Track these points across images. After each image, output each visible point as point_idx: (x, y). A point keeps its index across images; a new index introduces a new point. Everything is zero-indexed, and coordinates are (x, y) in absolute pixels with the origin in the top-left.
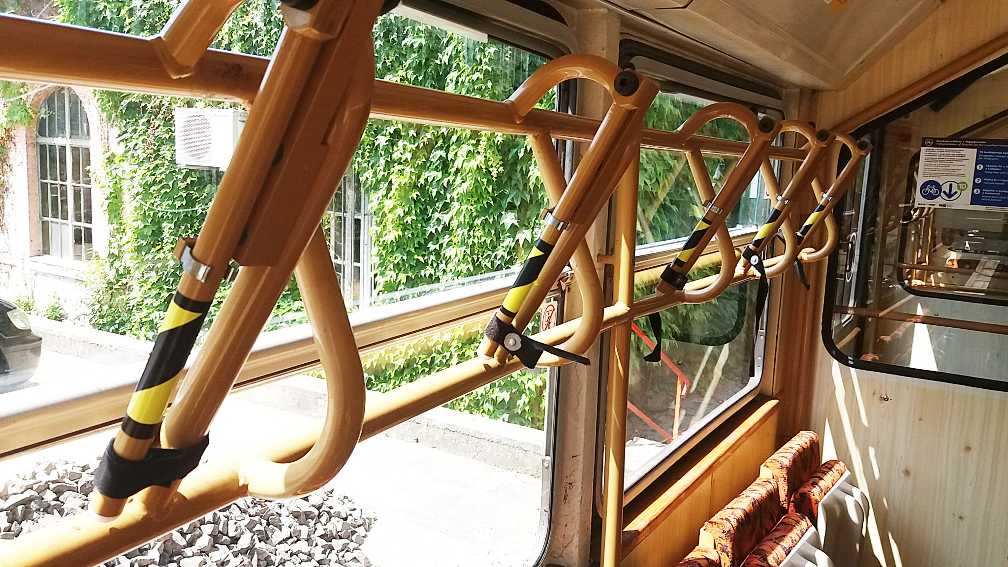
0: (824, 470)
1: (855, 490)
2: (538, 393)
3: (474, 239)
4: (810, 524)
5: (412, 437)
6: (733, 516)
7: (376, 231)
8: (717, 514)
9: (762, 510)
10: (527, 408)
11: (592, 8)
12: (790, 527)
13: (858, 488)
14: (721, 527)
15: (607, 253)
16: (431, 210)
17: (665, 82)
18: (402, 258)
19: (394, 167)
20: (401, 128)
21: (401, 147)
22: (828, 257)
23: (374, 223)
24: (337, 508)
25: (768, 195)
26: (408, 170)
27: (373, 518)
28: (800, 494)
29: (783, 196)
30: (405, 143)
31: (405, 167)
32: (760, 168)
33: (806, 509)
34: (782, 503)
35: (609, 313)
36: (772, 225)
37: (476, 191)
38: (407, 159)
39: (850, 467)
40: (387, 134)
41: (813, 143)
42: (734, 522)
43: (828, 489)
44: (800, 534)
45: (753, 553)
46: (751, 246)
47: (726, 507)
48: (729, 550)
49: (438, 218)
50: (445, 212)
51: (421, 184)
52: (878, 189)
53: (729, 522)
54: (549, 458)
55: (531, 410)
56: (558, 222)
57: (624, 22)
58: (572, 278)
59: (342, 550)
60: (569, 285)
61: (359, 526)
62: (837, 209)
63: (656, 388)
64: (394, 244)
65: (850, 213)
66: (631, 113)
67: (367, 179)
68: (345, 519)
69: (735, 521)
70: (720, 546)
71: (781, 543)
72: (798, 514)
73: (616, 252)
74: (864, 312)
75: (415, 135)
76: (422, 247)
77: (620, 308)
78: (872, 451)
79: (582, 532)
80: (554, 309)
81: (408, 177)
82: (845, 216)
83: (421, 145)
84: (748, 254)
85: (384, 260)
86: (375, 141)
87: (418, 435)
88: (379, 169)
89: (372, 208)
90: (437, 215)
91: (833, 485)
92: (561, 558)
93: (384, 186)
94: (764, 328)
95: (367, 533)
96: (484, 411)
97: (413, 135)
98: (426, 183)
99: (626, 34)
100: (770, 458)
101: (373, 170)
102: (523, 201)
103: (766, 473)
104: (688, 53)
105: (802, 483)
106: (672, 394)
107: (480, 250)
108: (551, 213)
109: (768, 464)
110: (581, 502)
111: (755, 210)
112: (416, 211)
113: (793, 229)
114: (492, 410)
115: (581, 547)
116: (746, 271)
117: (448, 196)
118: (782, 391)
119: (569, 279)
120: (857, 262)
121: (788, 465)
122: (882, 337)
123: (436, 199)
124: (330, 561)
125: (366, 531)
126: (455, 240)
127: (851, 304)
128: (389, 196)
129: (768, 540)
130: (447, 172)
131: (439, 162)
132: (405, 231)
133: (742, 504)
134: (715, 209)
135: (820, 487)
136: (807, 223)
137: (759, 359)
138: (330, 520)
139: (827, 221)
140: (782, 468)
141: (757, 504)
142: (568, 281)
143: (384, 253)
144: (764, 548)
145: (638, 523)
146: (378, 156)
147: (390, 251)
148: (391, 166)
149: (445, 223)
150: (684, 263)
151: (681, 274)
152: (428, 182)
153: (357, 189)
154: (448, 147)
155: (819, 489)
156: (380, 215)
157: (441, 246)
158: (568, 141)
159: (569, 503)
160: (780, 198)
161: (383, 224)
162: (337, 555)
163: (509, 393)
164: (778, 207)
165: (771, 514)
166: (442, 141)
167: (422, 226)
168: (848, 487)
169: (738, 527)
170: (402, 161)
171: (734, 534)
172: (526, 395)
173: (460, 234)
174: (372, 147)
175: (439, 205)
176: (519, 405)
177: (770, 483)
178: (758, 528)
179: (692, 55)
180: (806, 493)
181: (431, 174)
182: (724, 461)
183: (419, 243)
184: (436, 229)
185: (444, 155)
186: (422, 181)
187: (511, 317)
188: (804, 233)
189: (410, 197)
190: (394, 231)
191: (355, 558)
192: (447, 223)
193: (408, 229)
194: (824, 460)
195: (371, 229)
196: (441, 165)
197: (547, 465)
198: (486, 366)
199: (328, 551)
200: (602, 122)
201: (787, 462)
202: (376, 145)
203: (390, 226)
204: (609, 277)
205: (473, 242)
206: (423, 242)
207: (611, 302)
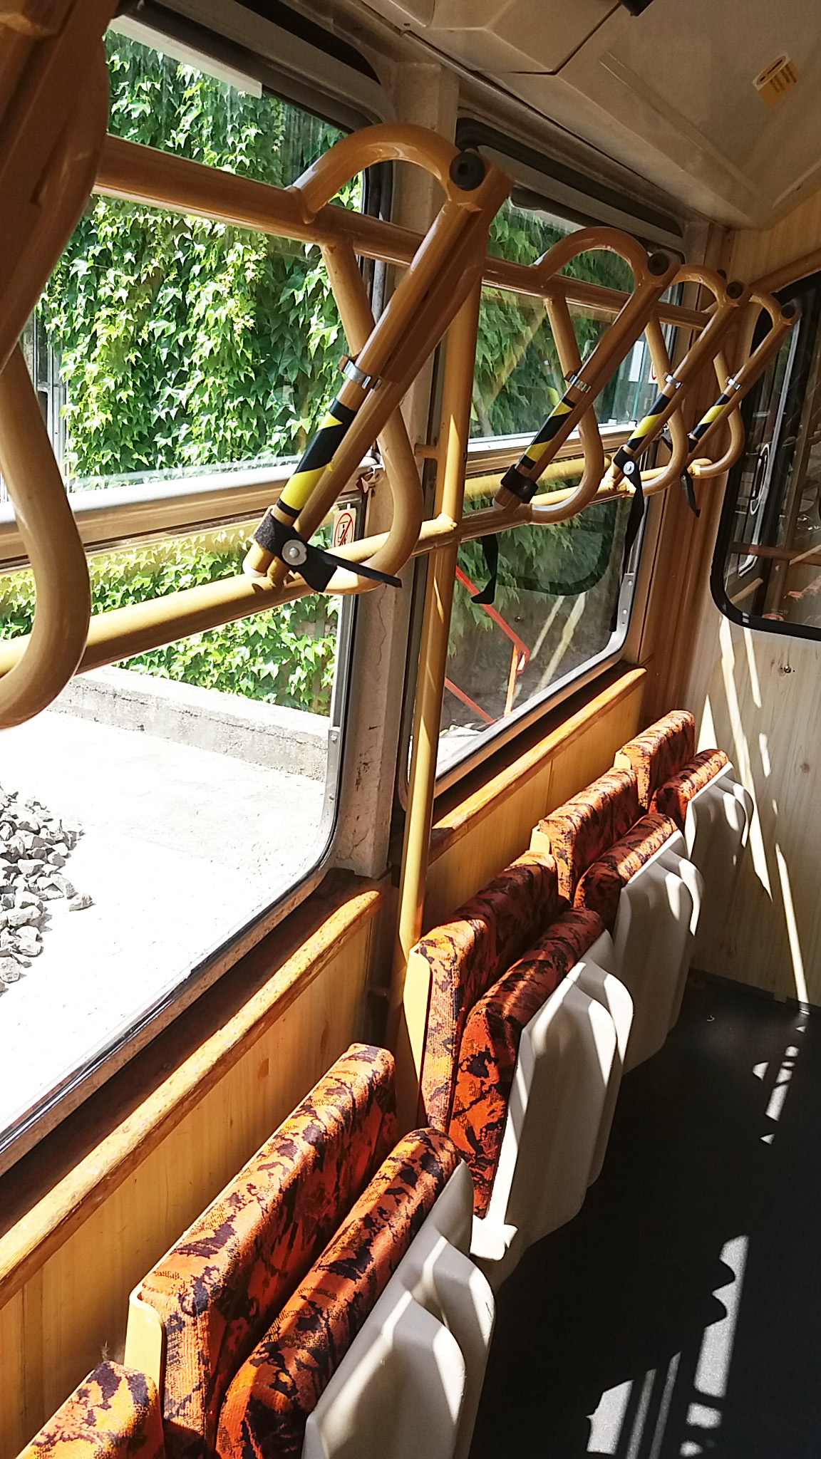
0: (700, 761)
1: (737, 789)
2: (320, 665)
3: (225, 431)
4: (675, 827)
5: (134, 722)
6: (576, 813)
7: (72, 412)
8: (556, 811)
9: (615, 808)
10: (303, 687)
11: (418, 61)
12: (649, 830)
13: (741, 784)
14: (560, 827)
15: (428, 442)
16: (159, 384)
17: (521, 190)
18: (113, 456)
19: (100, 310)
20: (111, 248)
21: (111, 279)
22: (728, 471)
23: (68, 400)
24: (24, 816)
25: (654, 379)
26: (122, 316)
27: (78, 831)
28: (665, 790)
29: (675, 375)
30: (119, 272)
31: (118, 312)
32: (645, 330)
33: (672, 809)
34: (641, 801)
35: (428, 528)
36: (657, 418)
37: (230, 357)
38: (121, 298)
39: (733, 758)
40: (90, 256)
41: (721, 299)
42: (577, 821)
43: (702, 785)
44: (661, 839)
45: (600, 861)
46: (626, 448)
47: (568, 803)
48: (569, 855)
49: (170, 395)
50: (181, 386)
51: (143, 340)
52: (805, 378)
53: (571, 820)
54: (338, 729)
55: (309, 689)
56: (363, 376)
57: (466, 91)
58: (377, 476)
59: (34, 874)
60: (373, 486)
61: (58, 842)
62: (747, 403)
63: (484, 663)
64: (101, 435)
65: (765, 415)
66: (471, 217)
67: (58, 327)
68: (37, 832)
69: (579, 819)
70: (557, 850)
71: (637, 849)
72: (661, 815)
73: (441, 442)
74: (772, 553)
75: (134, 262)
76: (144, 442)
77: (442, 523)
78: (763, 739)
79: (378, 826)
80: (351, 520)
81: (122, 328)
82: (756, 418)
83: (144, 278)
84: (620, 462)
85: (86, 458)
86: (70, 268)
87: (143, 720)
88: (76, 312)
89: (65, 374)
90: (168, 391)
91: (709, 781)
92: (351, 861)
93: (84, 340)
94: (635, 570)
95: (70, 852)
96: (240, 690)
97: (130, 260)
98: (151, 339)
99: (467, 109)
100: (629, 744)
101: (67, 314)
102: (302, 375)
103: (622, 761)
104: (554, 151)
105: (668, 777)
106: (505, 671)
107: (235, 449)
108: (354, 362)
109: (625, 751)
110: (379, 788)
111: (634, 400)
112: (134, 383)
113: (685, 427)
114: (252, 688)
115: (377, 846)
116: (616, 484)
117: (187, 361)
118: (651, 658)
119: (374, 476)
120: (768, 483)
121: (652, 752)
122: (791, 592)
123: (167, 366)
124: (16, 888)
125: (69, 849)
126: (196, 431)
127: (755, 542)
128: (92, 356)
129: (619, 846)
130: (184, 322)
131: (171, 306)
132: (118, 414)
133: (590, 799)
134: (581, 386)
135: (691, 781)
136: (704, 421)
137: (623, 613)
138: (14, 834)
139: (732, 419)
140: (644, 755)
141: (608, 799)
142: (372, 479)
143: (85, 447)
144: (613, 854)
145: (453, 819)
146: (74, 292)
147: (95, 444)
148: (96, 308)
149: (181, 402)
150: (535, 462)
151: (529, 479)
152: (154, 336)
153: (42, 344)
154: (187, 283)
155: (690, 785)
156: (79, 386)
157: (175, 440)
158: (378, 262)
159: (363, 789)
160: (669, 379)
161: (83, 402)
162: (27, 881)
163: (277, 666)
164: (666, 393)
165: (626, 814)
166: (176, 272)
167: (144, 407)
168: (727, 783)
169: (581, 827)
170: (113, 302)
171: (576, 836)
172: (302, 668)
173: (203, 422)
174: (64, 277)
175: (172, 375)
176: (292, 682)
177: (626, 774)
178: (607, 829)
179: (560, 154)
180: (673, 789)
181: (159, 325)
182: (568, 746)
183: (140, 433)
184: (168, 413)
185: (180, 296)
186: (144, 335)
187: (293, 516)
188: (698, 435)
189: (126, 359)
190: (100, 413)
191: (53, 884)
192: (184, 403)
193: (123, 411)
194: (701, 748)
195: (64, 407)
196: (175, 311)
197: (335, 738)
198: (256, 586)
199: (13, 875)
200: (425, 237)
201: (650, 749)
202: (72, 273)
203: (93, 406)
204: (430, 480)
205: (223, 436)
206: (146, 433)
207: (432, 516)
